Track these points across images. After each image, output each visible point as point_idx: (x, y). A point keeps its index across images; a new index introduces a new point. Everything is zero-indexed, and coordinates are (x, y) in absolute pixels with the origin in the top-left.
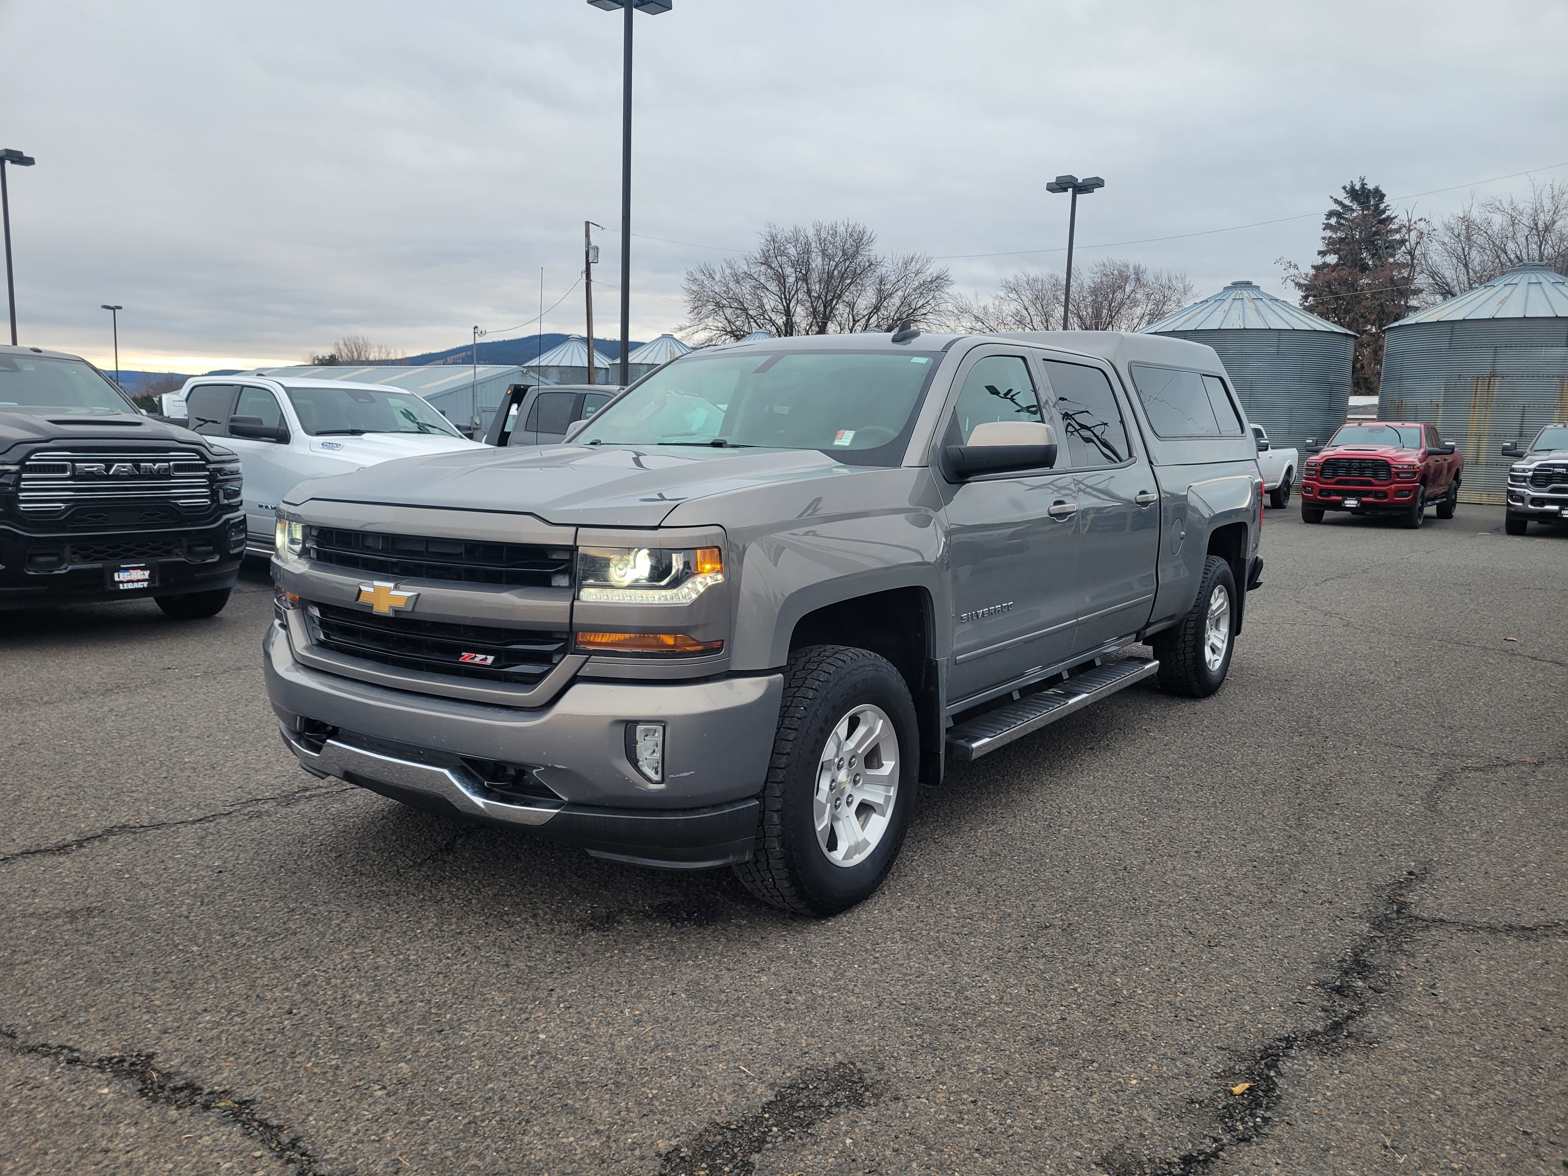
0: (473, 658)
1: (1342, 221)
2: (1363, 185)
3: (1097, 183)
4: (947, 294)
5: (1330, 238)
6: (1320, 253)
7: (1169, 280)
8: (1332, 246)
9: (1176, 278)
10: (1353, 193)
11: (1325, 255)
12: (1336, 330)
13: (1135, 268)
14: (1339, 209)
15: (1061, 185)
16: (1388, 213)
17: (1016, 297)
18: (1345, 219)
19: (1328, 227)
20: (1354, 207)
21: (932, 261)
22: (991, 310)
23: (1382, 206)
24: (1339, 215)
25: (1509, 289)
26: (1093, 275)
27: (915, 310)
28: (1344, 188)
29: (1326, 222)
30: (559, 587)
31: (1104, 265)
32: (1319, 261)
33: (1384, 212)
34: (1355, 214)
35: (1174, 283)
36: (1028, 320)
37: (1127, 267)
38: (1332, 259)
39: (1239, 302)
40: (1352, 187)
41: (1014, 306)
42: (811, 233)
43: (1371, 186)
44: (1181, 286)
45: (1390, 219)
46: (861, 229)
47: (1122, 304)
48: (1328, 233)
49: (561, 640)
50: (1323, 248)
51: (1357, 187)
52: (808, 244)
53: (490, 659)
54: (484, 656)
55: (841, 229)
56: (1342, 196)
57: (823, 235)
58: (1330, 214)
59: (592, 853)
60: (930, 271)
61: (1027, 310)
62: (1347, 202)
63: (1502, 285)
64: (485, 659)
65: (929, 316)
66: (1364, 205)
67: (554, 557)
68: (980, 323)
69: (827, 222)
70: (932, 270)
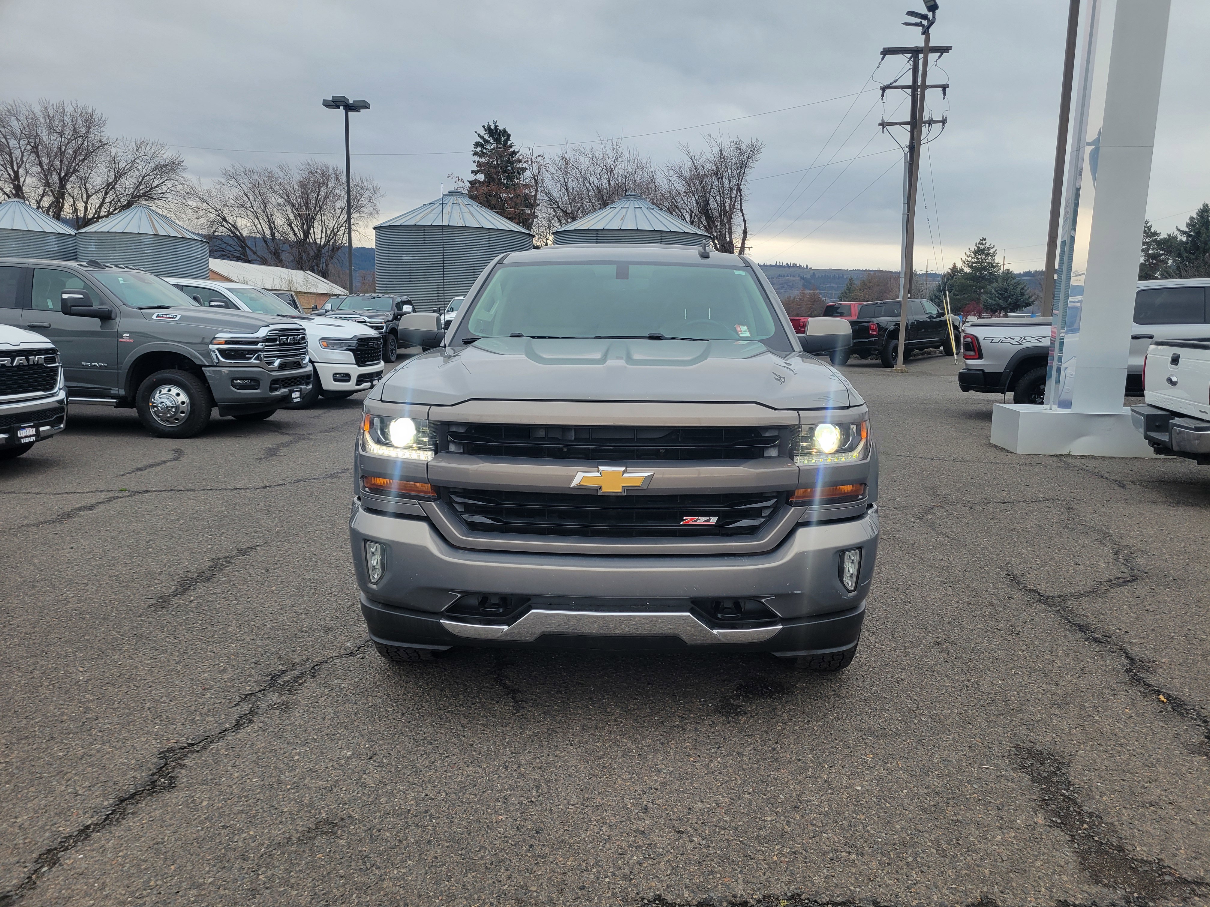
0: (696, 521)
1: (485, 151)
2: (496, 126)
3: (365, 106)
4: (182, 177)
5: (478, 161)
6: (473, 172)
7: (362, 181)
8: (481, 168)
9: (367, 180)
10: (489, 131)
11: (476, 174)
12: (524, 231)
13: (333, 169)
14: (482, 141)
15: (335, 103)
16: (513, 148)
17: (236, 184)
18: (486, 149)
19: (476, 153)
20: (492, 141)
21: (167, 147)
22: (213, 193)
23: (509, 143)
24: (482, 146)
25: (624, 210)
26: (300, 172)
27: (151, 189)
28: (484, 127)
29: (474, 150)
30: (770, 457)
31: (309, 164)
32: (472, 177)
33: (511, 147)
34: (492, 147)
35: (365, 183)
36: (248, 205)
37: (328, 168)
38: (481, 177)
39: (457, 206)
40: (489, 128)
41: (236, 191)
42: (37, 110)
43: (501, 128)
44: (371, 187)
45: (514, 153)
46: (90, 111)
47: (326, 197)
48: (477, 158)
49: (773, 497)
50: (476, 168)
51: (492, 127)
52: (35, 118)
53: (714, 520)
54: (708, 518)
55: (69, 109)
56: (483, 132)
57: (51, 113)
58: (477, 145)
59: (778, 654)
60: (165, 156)
61: (246, 195)
62: (487, 137)
63: (620, 207)
64: (709, 520)
65: (168, 195)
66: (497, 140)
67: (767, 434)
68: (205, 204)
69: (54, 101)
70: (167, 155)
